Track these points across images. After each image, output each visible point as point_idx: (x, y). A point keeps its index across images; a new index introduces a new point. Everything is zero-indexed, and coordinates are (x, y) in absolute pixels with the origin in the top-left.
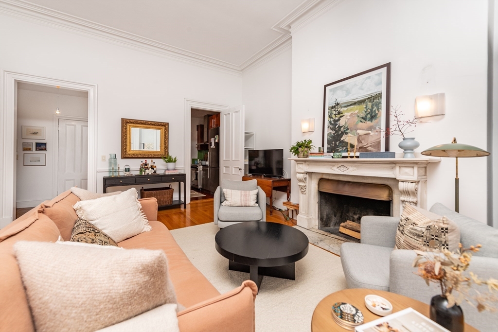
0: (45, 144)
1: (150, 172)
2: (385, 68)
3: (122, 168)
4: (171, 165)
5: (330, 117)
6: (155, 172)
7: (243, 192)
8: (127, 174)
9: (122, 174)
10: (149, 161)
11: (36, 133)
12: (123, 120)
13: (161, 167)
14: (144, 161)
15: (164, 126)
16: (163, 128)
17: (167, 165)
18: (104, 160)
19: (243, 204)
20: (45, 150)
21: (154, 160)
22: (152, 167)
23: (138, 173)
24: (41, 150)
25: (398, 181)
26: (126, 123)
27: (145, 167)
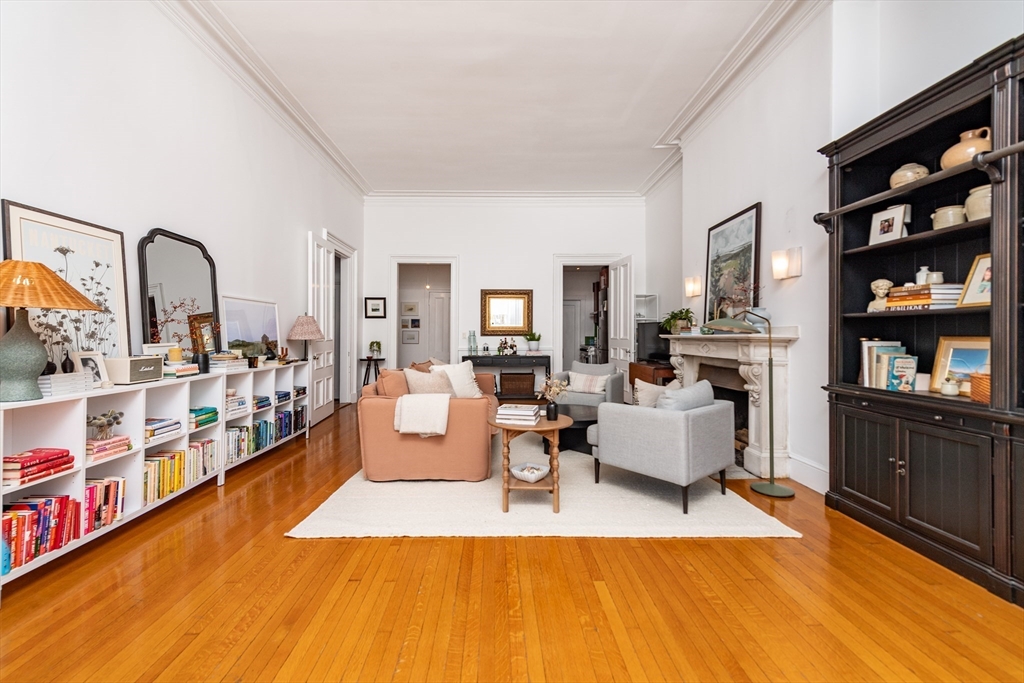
0: (418, 321)
1: (508, 352)
2: (755, 210)
3: (480, 347)
4: (533, 344)
5: (712, 276)
6: (515, 352)
7: (590, 377)
8: (486, 353)
9: (480, 354)
10: (509, 338)
11: (411, 309)
12: (482, 291)
13: (522, 347)
14: (503, 338)
15: (528, 295)
16: (526, 296)
17: (529, 345)
18: (465, 338)
19: (587, 391)
20: (418, 327)
21: (515, 338)
22: (512, 347)
23: (497, 353)
24: (415, 327)
25: (740, 363)
26: (485, 294)
27: (503, 346)
